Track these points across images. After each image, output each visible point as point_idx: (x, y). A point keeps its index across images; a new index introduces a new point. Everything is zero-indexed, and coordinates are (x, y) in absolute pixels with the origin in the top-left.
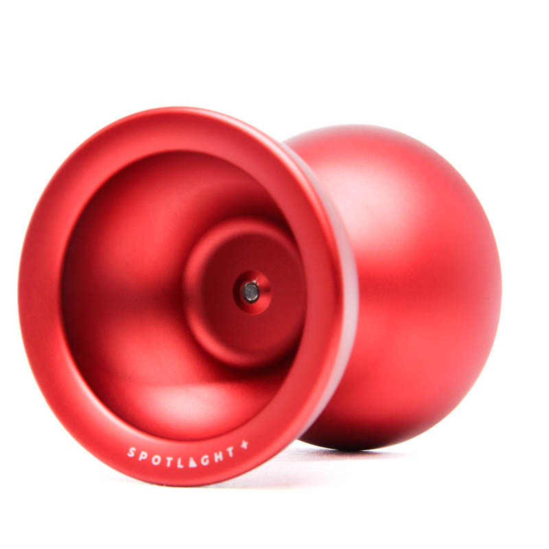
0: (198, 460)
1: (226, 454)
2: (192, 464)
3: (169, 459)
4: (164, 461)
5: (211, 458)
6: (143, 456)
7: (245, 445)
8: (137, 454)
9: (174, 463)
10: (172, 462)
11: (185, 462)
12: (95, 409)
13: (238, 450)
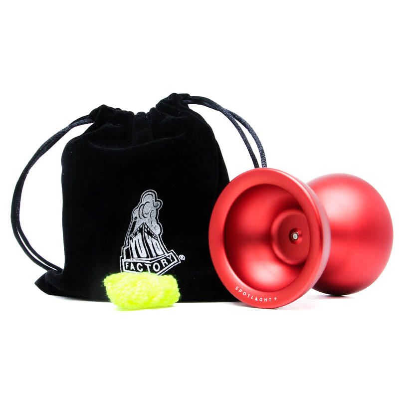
0: (258, 299)
1: (268, 300)
2: (256, 299)
3: (249, 295)
4: (247, 295)
5: (263, 300)
6: (240, 291)
7: (275, 299)
8: (239, 289)
9: (250, 297)
10: (250, 296)
11: (254, 298)
12: (230, 271)
13: (273, 300)
